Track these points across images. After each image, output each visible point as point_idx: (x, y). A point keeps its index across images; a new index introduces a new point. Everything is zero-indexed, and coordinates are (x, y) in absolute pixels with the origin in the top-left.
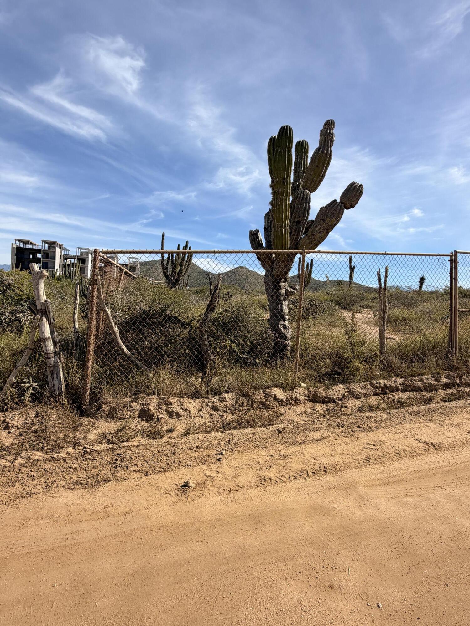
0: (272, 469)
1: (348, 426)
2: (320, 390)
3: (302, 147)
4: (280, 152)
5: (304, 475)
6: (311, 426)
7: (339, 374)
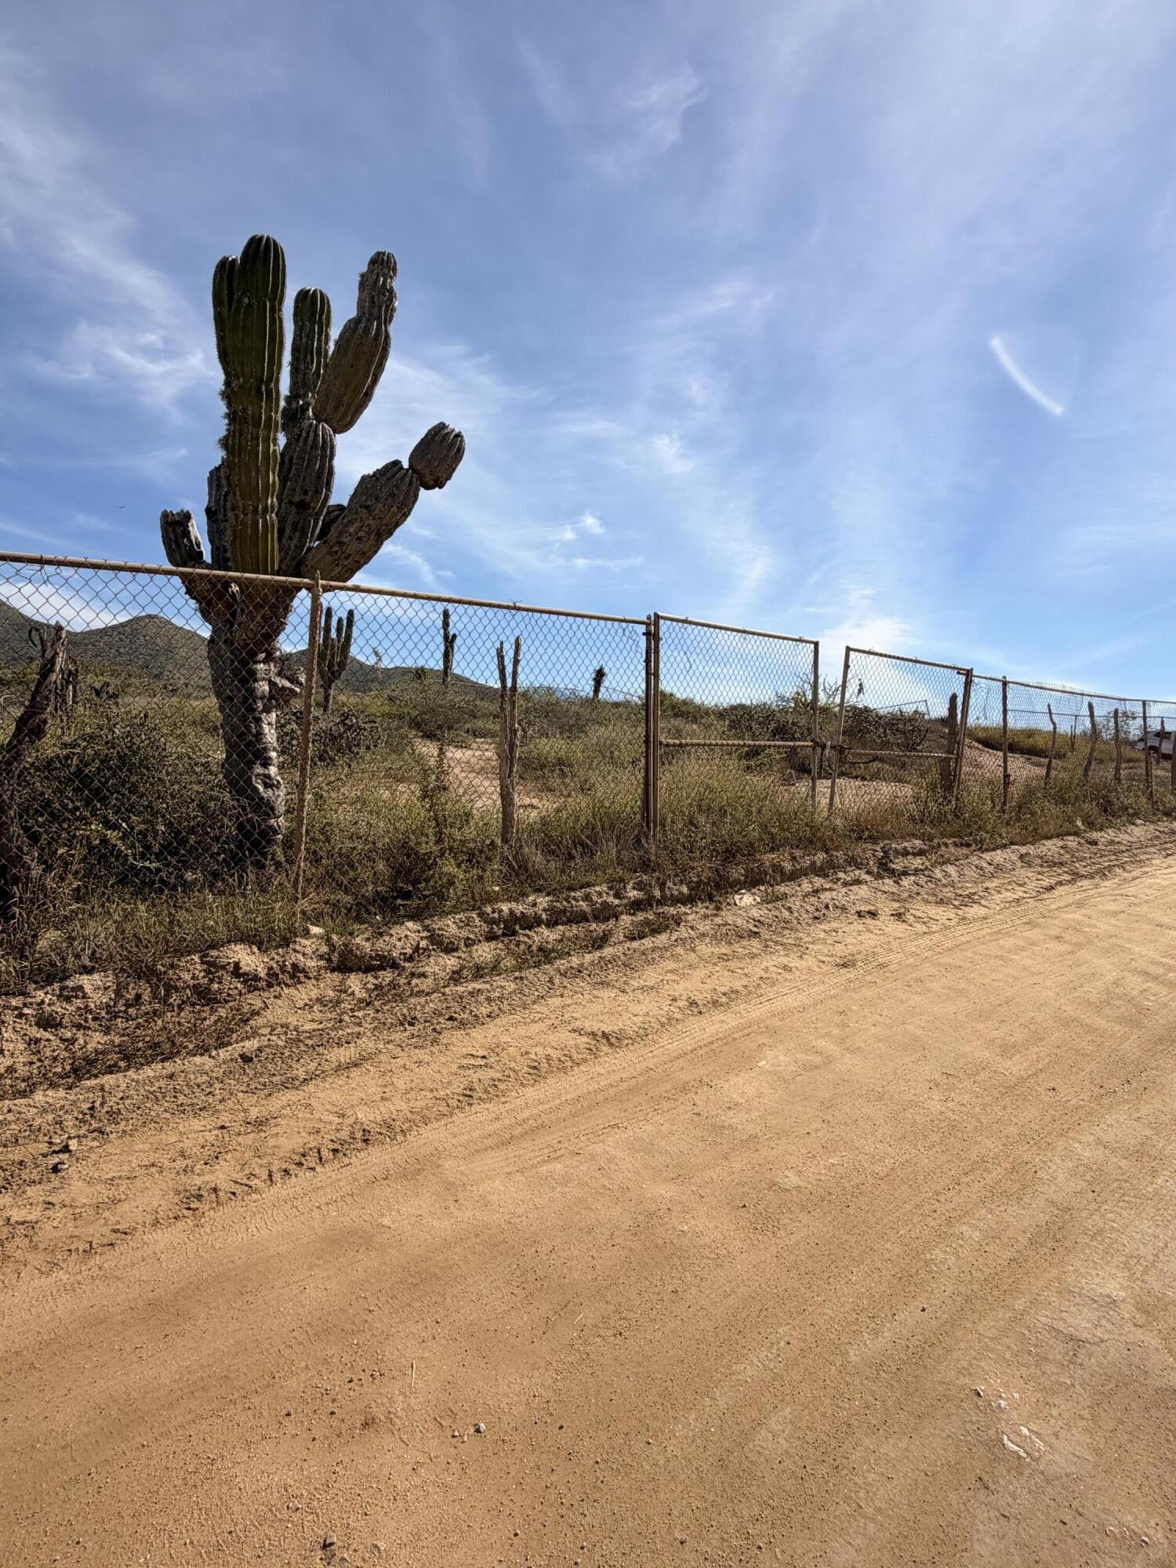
0: (222, 1163)
1: (426, 1021)
2: (358, 940)
3: (312, 306)
4: (250, 305)
5: (311, 1161)
6: (333, 1034)
7: (407, 896)
